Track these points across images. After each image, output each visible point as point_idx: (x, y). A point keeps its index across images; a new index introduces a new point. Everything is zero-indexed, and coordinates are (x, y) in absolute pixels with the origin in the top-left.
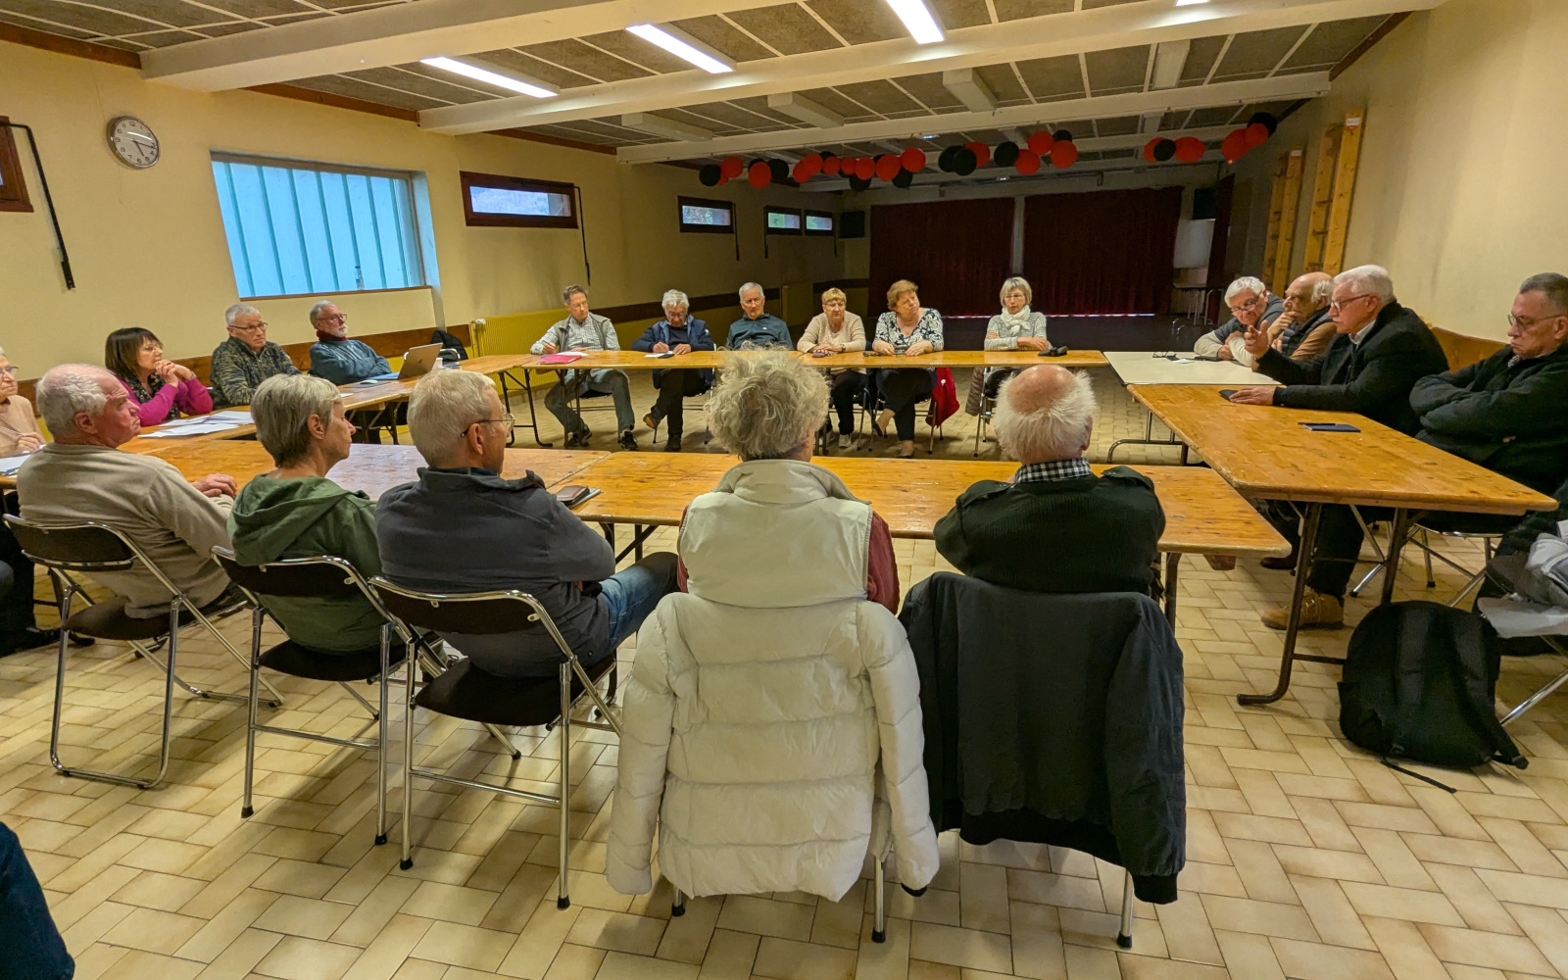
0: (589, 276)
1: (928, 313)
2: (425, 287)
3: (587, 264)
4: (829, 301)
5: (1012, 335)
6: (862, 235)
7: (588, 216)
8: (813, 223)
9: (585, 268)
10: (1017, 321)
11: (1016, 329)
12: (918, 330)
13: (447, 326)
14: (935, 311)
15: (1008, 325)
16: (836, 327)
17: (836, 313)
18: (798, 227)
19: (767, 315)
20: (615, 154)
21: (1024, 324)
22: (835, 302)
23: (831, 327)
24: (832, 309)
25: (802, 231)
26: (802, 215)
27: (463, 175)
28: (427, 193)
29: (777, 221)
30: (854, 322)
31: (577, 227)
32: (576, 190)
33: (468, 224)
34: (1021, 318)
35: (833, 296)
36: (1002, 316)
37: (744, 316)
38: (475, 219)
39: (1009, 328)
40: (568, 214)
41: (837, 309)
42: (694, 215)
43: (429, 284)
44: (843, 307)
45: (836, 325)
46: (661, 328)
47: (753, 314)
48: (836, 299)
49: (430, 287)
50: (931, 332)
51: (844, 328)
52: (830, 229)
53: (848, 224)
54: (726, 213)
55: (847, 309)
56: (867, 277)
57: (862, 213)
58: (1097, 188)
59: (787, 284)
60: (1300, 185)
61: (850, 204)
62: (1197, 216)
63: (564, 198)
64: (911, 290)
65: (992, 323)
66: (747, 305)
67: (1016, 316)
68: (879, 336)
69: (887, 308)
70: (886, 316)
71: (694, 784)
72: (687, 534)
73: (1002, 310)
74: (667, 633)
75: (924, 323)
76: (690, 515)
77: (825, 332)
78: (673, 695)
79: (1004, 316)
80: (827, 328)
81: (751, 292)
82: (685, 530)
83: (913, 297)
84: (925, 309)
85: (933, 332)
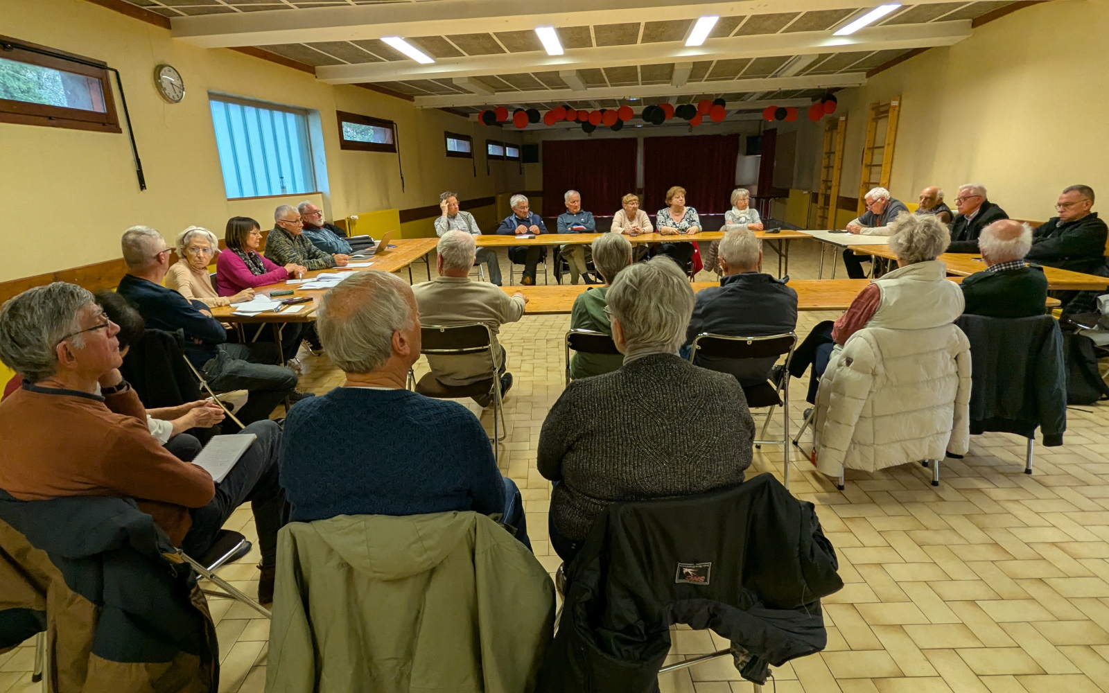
0: (403, 186)
1: (690, 210)
2: (317, 193)
3: (402, 178)
6: (537, 161)
7: (402, 145)
8: (511, 152)
9: (401, 181)
10: (744, 215)
11: (743, 219)
12: (684, 219)
14: (693, 209)
15: (738, 217)
16: (631, 218)
17: (633, 210)
18: (502, 155)
19: (583, 211)
20: (413, 101)
22: (634, 202)
23: (628, 218)
25: (503, 158)
26: (503, 145)
27: (338, 113)
28: (320, 125)
29: (493, 150)
30: (643, 215)
31: (396, 152)
32: (395, 125)
33: (342, 148)
34: (746, 213)
35: (630, 199)
36: (733, 211)
37: (568, 212)
39: (739, 219)
40: (390, 142)
42: (452, 145)
43: (319, 190)
44: (637, 206)
45: (632, 216)
46: (511, 221)
47: (575, 210)
49: (321, 193)
50: (693, 221)
51: (637, 219)
52: (518, 156)
53: (528, 154)
54: (467, 143)
55: (640, 208)
56: (541, 190)
57: (537, 145)
58: (689, 134)
59: (500, 194)
60: (845, 137)
61: (529, 140)
62: (749, 153)
63: (388, 131)
64: (681, 193)
65: (728, 216)
66: (569, 205)
67: (742, 211)
68: (661, 223)
69: (665, 206)
70: (664, 211)
71: (874, 417)
72: (886, 298)
73: (733, 208)
74: (872, 345)
75: (687, 216)
76: (884, 289)
77: (625, 220)
78: (874, 374)
79: (735, 211)
80: (626, 218)
81: (572, 197)
82: (883, 297)
83: (681, 198)
84: (688, 208)
85: (694, 221)
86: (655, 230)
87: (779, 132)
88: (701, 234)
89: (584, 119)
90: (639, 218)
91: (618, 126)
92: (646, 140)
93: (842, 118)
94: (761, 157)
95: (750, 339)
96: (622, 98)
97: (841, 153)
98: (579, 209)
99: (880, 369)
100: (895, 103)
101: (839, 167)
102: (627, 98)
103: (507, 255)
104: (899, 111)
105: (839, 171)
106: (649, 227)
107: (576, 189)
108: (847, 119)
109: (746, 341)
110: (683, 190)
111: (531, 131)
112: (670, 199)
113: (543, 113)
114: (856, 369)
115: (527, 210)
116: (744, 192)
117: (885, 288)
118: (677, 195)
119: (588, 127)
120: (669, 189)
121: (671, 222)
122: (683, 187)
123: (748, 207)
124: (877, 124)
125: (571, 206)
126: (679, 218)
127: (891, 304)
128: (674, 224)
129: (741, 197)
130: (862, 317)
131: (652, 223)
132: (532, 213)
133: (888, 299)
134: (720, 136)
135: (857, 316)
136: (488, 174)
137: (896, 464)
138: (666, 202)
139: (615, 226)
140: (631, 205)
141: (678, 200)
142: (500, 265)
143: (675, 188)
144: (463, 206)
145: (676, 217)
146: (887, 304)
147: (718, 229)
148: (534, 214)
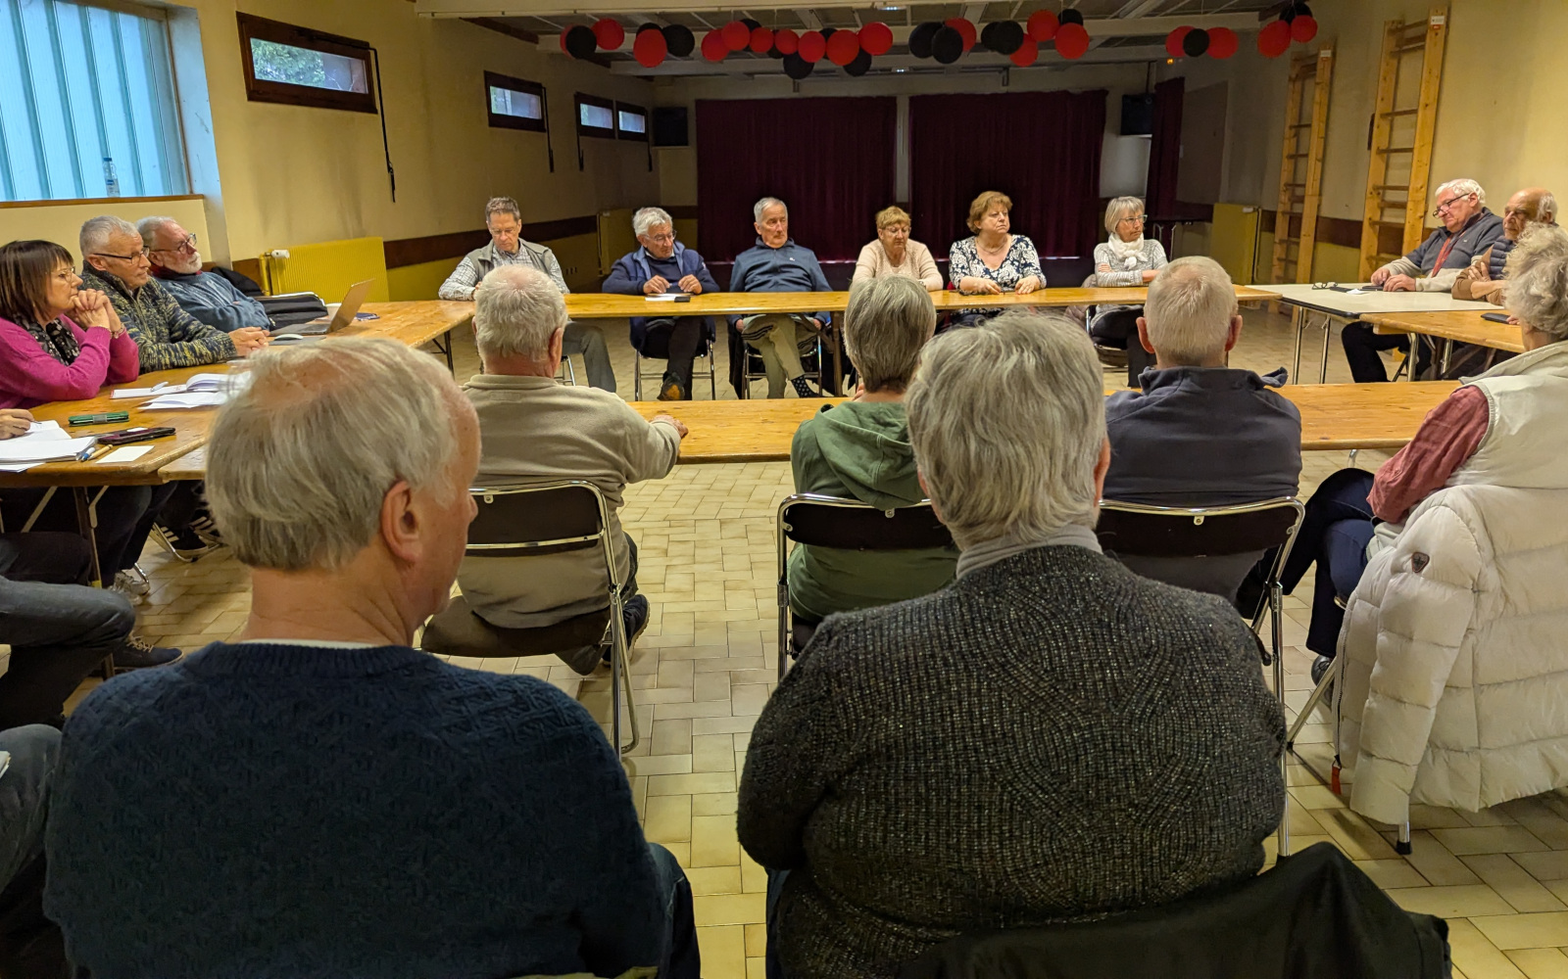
0: (393, 188)
1: (1019, 241)
2: (192, 196)
3: (390, 169)
4: (890, 224)
5: (1127, 269)
6: (686, 143)
7: (390, 99)
8: (629, 123)
9: (387, 176)
10: (1133, 252)
11: (1131, 262)
12: (1008, 262)
13: (233, 259)
14: (1027, 239)
15: (1120, 256)
16: (895, 259)
17: (898, 241)
18: (611, 127)
19: (792, 243)
21: (1140, 255)
22: (897, 226)
23: (889, 259)
24: (894, 235)
25: (613, 134)
26: (614, 106)
27: (242, 18)
28: (198, 45)
29: (592, 116)
30: (921, 251)
31: (376, 112)
32: (372, 53)
33: (251, 98)
34: (1137, 248)
35: (892, 217)
36: (1110, 243)
37: (758, 242)
38: (261, 91)
39: (1123, 260)
40: (362, 89)
41: (900, 234)
42: (503, 101)
43: (197, 190)
44: (907, 233)
45: (895, 256)
46: (636, 262)
47: (777, 241)
48: (899, 222)
49: (202, 197)
50: (1026, 265)
51: (908, 260)
52: (643, 131)
53: (666, 126)
54: (534, 100)
55: (913, 236)
56: (694, 203)
57: (685, 109)
58: (1003, 90)
59: (606, 211)
60: (1330, 93)
61: (665, 97)
62: (1126, 130)
63: (358, 66)
64: (1001, 206)
65: (1100, 253)
66: (763, 228)
67: (1130, 244)
68: (959, 270)
69: (966, 233)
70: (965, 244)
71: (1478, 687)
72: (1501, 418)
73: (1111, 237)
74: (1472, 525)
75: (1014, 255)
76: (1497, 399)
77: (882, 262)
78: (1477, 590)
79: (1114, 244)
80: (885, 259)
81: (770, 211)
82: (1496, 414)
83: (1002, 217)
84: (1015, 237)
85: (1030, 265)
86: (948, 285)
87: (1188, 87)
88: (1044, 292)
89: (787, 48)
90: (912, 260)
91: (859, 66)
92: (915, 101)
93: (1326, 54)
94: (1152, 139)
95: (1199, 514)
96: (869, 5)
97: (1323, 126)
98: (785, 238)
99: (1492, 579)
100: (1437, 20)
101: (1320, 156)
102: (879, 5)
103: (628, 339)
104: (1446, 37)
105: (1319, 164)
106: (935, 278)
107: (778, 196)
108: (1334, 54)
109: (1192, 518)
110: (1006, 199)
111: (673, 79)
112: (979, 217)
113: (699, 37)
114: (1436, 578)
115: (670, 242)
116: (1131, 205)
117: (1500, 394)
118: (993, 209)
119: (798, 68)
120: (976, 197)
121: (981, 268)
122: (1006, 193)
123: (1142, 235)
124: (1399, 63)
125: (769, 230)
126: (997, 260)
127: (1514, 432)
128: (987, 271)
129: (1127, 215)
130: (1445, 460)
131: (940, 270)
132: (681, 246)
133: (1507, 420)
134: (1066, 94)
135: (1431, 459)
136: (582, 166)
137: (1530, 794)
138: (969, 225)
139: (861, 274)
140: (890, 233)
141: (995, 220)
142: (612, 362)
143: (987, 196)
144: (530, 233)
145: (991, 258)
146: (1504, 433)
147: (1079, 284)
148: (687, 247)
